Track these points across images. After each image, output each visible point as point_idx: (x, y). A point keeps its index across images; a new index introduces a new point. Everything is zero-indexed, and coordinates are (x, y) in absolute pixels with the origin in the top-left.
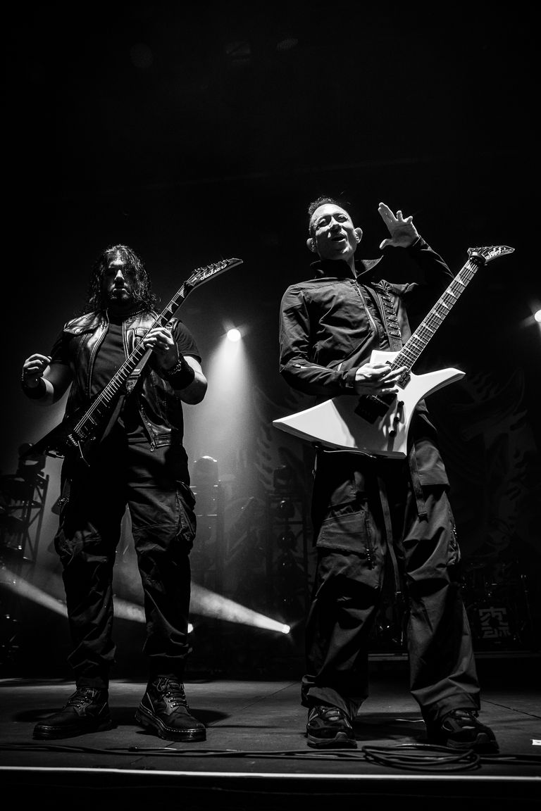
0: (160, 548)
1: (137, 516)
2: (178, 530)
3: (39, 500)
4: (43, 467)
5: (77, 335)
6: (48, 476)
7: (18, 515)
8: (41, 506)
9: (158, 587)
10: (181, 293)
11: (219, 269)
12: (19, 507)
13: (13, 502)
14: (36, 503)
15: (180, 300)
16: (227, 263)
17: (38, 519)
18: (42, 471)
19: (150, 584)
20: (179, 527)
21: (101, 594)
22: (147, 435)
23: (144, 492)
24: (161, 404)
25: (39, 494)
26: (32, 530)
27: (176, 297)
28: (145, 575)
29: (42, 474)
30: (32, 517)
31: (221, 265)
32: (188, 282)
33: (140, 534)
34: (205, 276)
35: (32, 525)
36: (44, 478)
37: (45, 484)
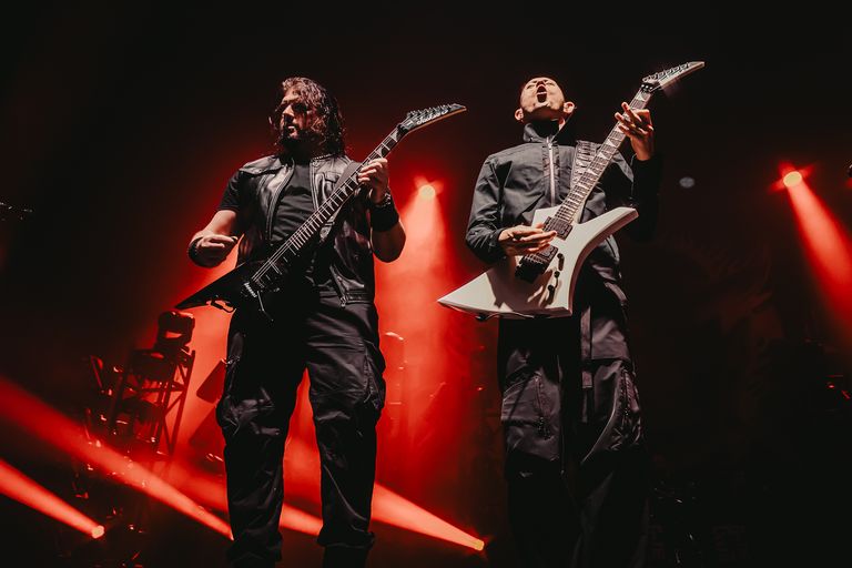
0: (343, 415)
1: (317, 380)
2: (366, 397)
3: (181, 381)
4: (189, 341)
5: (255, 176)
6: (194, 352)
7: (154, 398)
8: (184, 389)
9: (339, 463)
10: (394, 136)
11: (439, 114)
12: (156, 390)
13: (147, 382)
14: (177, 384)
15: (391, 143)
16: (449, 109)
17: (178, 404)
18: (187, 345)
19: (330, 458)
20: (368, 392)
21: (270, 473)
22: (337, 289)
23: (328, 351)
24: (352, 258)
25: (182, 373)
26: (171, 418)
27: (387, 140)
28: (325, 448)
29: (187, 349)
30: (171, 402)
31: (441, 110)
32: (403, 124)
33: (320, 401)
34: (422, 120)
35: (170, 413)
36: (190, 354)
37: (189, 362)
